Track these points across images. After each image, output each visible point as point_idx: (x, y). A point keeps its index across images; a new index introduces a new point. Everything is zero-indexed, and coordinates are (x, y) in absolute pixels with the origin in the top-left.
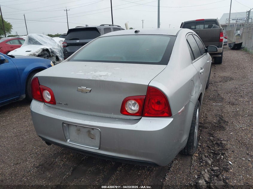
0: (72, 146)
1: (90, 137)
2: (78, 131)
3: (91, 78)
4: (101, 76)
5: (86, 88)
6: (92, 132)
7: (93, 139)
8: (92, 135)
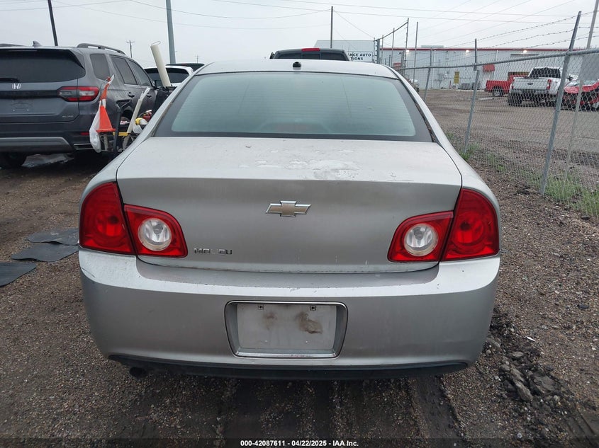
0: (253, 363)
1: (307, 330)
2: (269, 318)
3: (312, 178)
4: (336, 170)
5: (296, 204)
6: (312, 315)
7: (316, 334)
8: (310, 323)
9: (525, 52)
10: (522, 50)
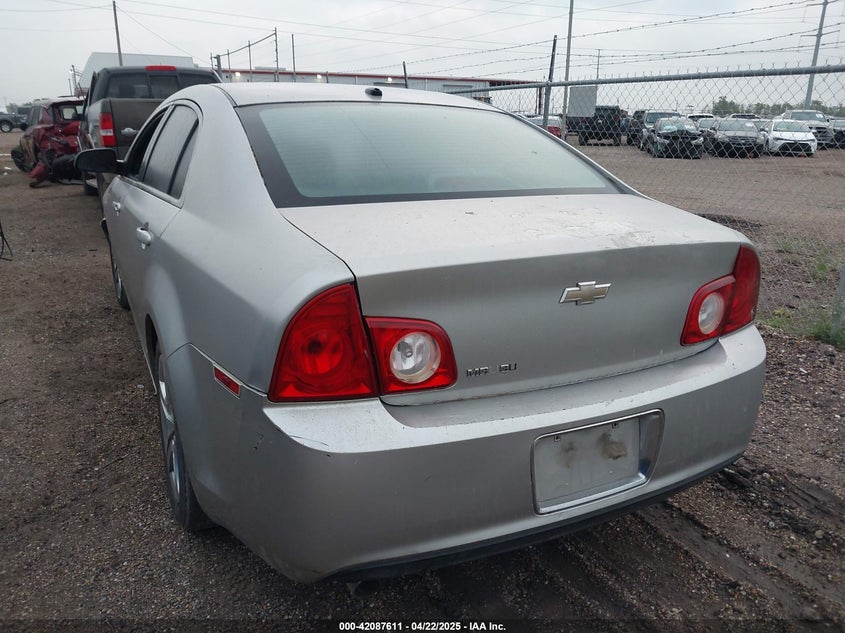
1: (611, 456)
4: (631, 235)
5: (597, 284)
6: (615, 435)
7: (620, 459)
8: (614, 446)
9: (390, 80)
10: (386, 77)
